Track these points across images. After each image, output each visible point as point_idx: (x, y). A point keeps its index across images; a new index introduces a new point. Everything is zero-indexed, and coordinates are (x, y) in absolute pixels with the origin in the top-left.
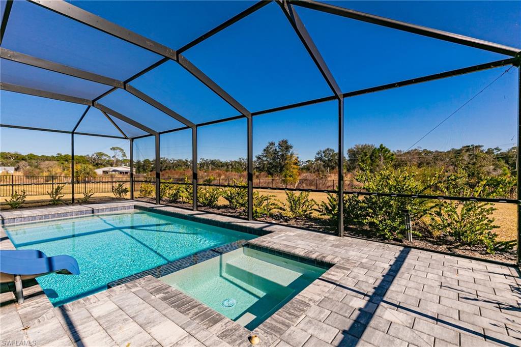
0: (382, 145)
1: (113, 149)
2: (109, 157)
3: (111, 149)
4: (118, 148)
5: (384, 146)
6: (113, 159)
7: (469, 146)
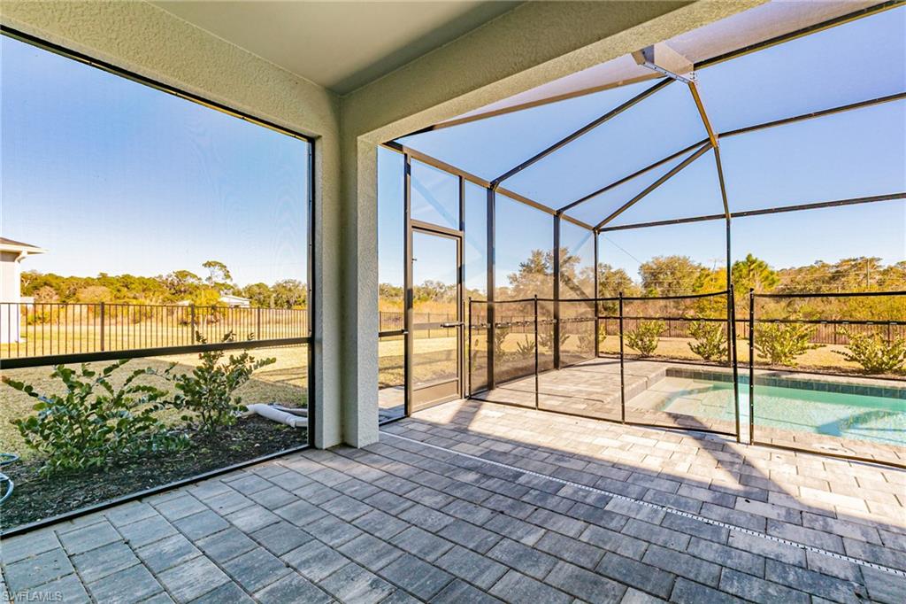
0: (750, 256)
1: (208, 264)
2: (200, 279)
3: (205, 265)
4: (216, 264)
5: (754, 258)
6: (207, 283)
7: (857, 259)
